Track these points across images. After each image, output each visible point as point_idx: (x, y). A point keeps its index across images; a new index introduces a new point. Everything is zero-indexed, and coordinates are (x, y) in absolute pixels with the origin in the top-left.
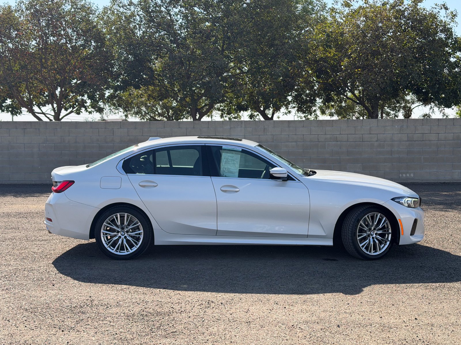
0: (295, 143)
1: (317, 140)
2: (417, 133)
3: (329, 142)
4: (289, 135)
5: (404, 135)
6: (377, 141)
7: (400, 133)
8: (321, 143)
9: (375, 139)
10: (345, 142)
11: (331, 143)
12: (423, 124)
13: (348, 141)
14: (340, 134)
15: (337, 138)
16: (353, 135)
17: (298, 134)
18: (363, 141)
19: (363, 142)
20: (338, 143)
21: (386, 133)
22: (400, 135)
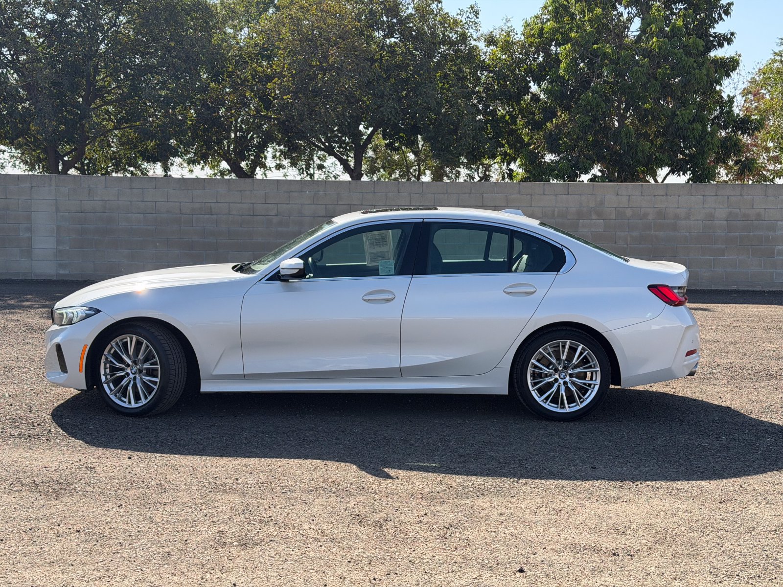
0: (142, 215)
1: (179, 211)
2: (341, 203)
3: (199, 216)
4: (131, 201)
5: (319, 206)
6: (276, 215)
7: (314, 204)
8: (185, 216)
9: (274, 213)
10: (224, 216)
11: (201, 216)
12: (350, 189)
13: (229, 214)
14: (217, 202)
15: (211, 209)
16: (238, 205)
17: (145, 200)
18: (253, 215)
19: (255, 217)
20: (212, 216)
21: (291, 202)
22: (313, 206)
